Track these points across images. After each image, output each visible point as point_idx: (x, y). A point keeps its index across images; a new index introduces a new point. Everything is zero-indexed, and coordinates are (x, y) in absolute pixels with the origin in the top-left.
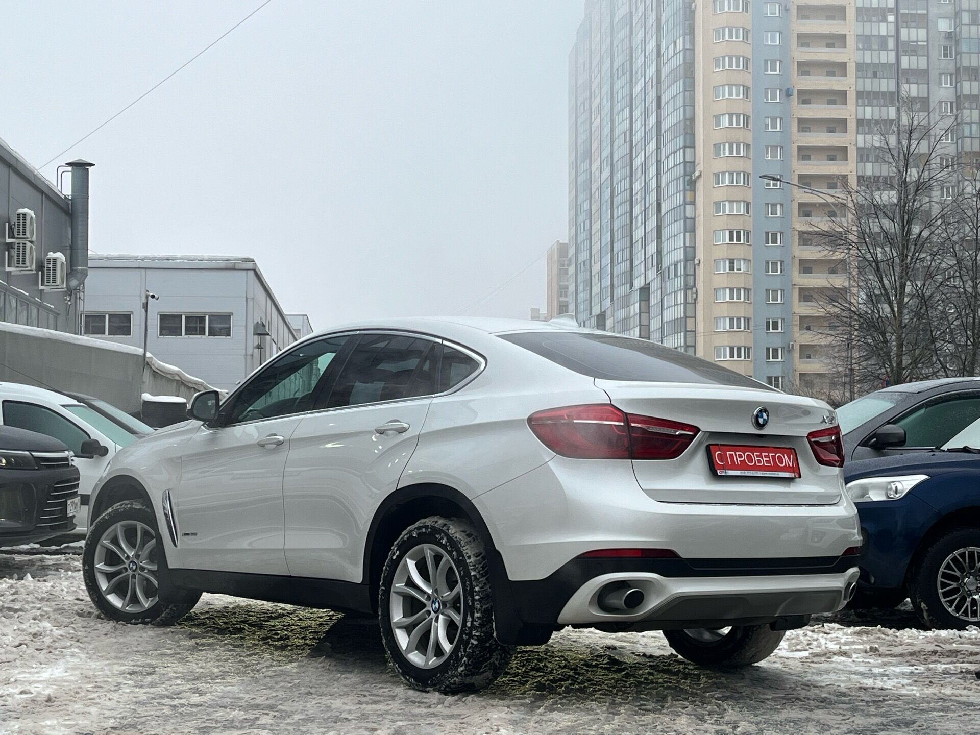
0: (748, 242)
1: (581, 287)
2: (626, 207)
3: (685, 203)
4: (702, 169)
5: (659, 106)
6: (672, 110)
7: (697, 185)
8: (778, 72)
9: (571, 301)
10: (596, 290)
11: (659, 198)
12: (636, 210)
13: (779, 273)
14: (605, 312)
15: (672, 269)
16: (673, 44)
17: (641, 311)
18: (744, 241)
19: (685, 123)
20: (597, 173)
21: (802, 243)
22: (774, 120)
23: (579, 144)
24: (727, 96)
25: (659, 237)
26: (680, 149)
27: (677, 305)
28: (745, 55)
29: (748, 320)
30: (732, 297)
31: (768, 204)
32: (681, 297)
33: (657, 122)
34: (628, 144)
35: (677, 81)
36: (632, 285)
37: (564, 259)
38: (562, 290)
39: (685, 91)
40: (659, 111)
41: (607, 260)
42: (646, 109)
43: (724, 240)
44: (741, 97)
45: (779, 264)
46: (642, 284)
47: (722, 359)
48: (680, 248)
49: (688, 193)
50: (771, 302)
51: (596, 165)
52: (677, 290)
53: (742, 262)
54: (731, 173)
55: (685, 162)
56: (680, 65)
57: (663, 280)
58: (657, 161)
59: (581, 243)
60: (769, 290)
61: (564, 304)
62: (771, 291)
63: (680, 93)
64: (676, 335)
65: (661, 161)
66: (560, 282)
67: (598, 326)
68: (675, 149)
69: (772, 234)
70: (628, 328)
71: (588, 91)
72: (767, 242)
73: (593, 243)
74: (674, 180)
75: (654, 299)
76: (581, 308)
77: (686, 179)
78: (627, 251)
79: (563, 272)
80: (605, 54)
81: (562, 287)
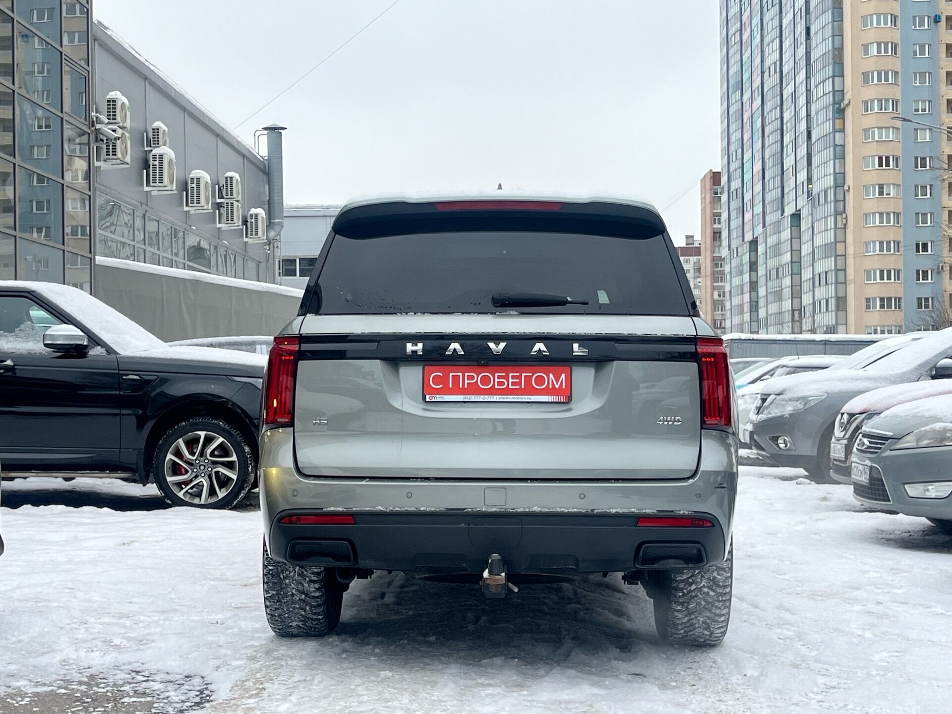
0: (897, 167)
1: (733, 215)
2: (777, 136)
3: (835, 131)
4: (850, 97)
5: (808, 37)
6: (821, 40)
7: (846, 113)
9: (724, 228)
10: (748, 216)
11: (809, 126)
12: (787, 138)
13: (928, 196)
14: (757, 238)
15: (822, 196)
17: (793, 236)
18: (893, 166)
19: (834, 53)
22: (922, 48)
23: (730, 75)
24: (875, 25)
25: (809, 163)
26: (829, 78)
27: (827, 230)
29: (898, 243)
30: (881, 221)
31: (917, 129)
32: (831, 222)
33: (806, 53)
34: (778, 74)
35: (825, 12)
36: (783, 212)
37: (717, 187)
38: (716, 217)
39: (834, 21)
40: (808, 41)
41: (758, 188)
42: (795, 40)
43: (873, 165)
44: (889, 25)
45: (928, 187)
46: (793, 210)
47: (872, 282)
48: (830, 174)
49: (838, 121)
50: (920, 225)
51: (747, 95)
52: (828, 216)
53: (892, 187)
54: (880, 101)
55: (834, 91)
57: (813, 206)
58: (807, 90)
59: (733, 172)
60: (919, 214)
61: (718, 231)
62: (920, 215)
63: (828, 23)
64: (826, 259)
65: (810, 90)
66: (714, 209)
67: (750, 251)
68: (824, 78)
69: (921, 158)
70: (780, 254)
71: (739, 23)
72: (916, 167)
73: (745, 172)
74: (824, 108)
75: (805, 225)
76: (734, 234)
77: (835, 108)
78: (778, 179)
79: (716, 199)
81: (715, 215)
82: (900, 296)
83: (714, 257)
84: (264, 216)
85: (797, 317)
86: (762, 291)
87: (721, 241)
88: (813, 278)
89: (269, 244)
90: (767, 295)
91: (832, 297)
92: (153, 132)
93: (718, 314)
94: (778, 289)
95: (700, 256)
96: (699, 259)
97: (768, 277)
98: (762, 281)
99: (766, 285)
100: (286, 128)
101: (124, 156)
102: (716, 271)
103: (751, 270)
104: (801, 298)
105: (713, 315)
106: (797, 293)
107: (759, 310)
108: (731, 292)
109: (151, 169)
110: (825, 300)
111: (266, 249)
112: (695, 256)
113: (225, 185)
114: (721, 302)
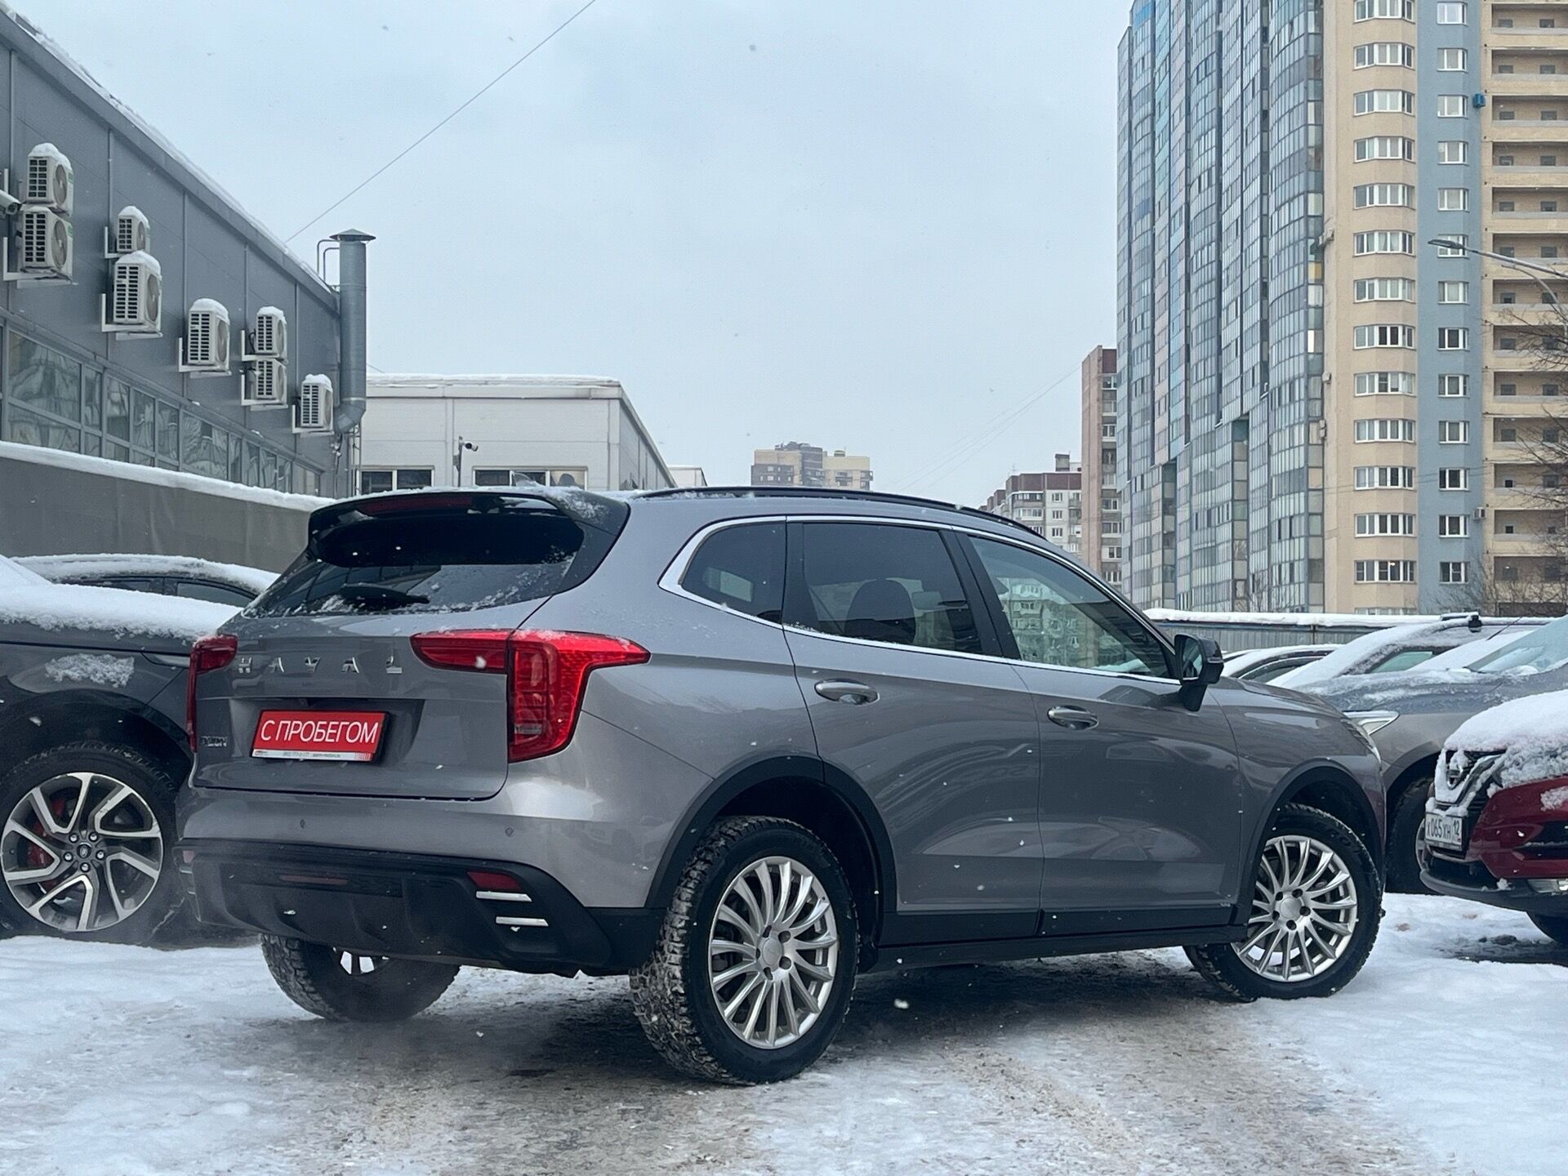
0: (1410, 344)
1: (1137, 421)
2: (1211, 290)
3: (1308, 282)
4: (1334, 227)
5: (1265, 128)
6: (1287, 133)
7: (1326, 253)
8: (1460, 68)
9: (1121, 442)
10: (1161, 423)
11: (1264, 275)
12: (1227, 296)
13: (1461, 394)
14: (1175, 459)
15: (1285, 390)
16: (1287, 26)
17: (1236, 458)
18: (1404, 343)
19: (1307, 153)
20: (1163, 234)
21: (1499, 345)
22: (1453, 146)
23: (1134, 188)
24: (1375, 109)
25: (1264, 337)
26: (1299, 195)
27: (1294, 447)
28: (1406, 42)
29: (1410, 471)
30: (1383, 435)
31: (1443, 283)
32: (1299, 434)
33: (1262, 153)
34: (1214, 187)
35: (1294, 86)
36: (1219, 417)
37: (1110, 374)
38: (1108, 425)
39: (1309, 101)
40: (1265, 134)
41: (1179, 375)
42: (1243, 131)
43: (1371, 342)
44: (1400, 110)
45: (1461, 379)
46: (1236, 414)
47: (1367, 535)
48: (1299, 355)
49: (1312, 268)
50: (1448, 442)
51: (1161, 223)
52: (1294, 424)
53: (1400, 376)
54: (1383, 234)
55: (1307, 217)
56: (1299, 60)
57: (1270, 408)
58: (1262, 215)
59: (1137, 349)
60: (1445, 422)
61: (1110, 447)
62: (1447, 424)
63: (1299, 104)
64: (1292, 496)
65: (1267, 215)
66: (1103, 411)
67: (1163, 482)
68: (1291, 195)
69: (1449, 331)
70: (1214, 487)
71: (1150, 103)
72: (1442, 345)
73: (1156, 350)
74: (1290, 244)
75: (1256, 438)
76: (1137, 452)
77: (1310, 244)
78: (1211, 363)
79: (1108, 395)
80: (1178, 44)
81: (1105, 420)
82: (1412, 559)
83: (1103, 490)
84: (331, 390)
85: (1240, 593)
86: (1183, 548)
87: (1114, 464)
88: (1269, 527)
89: (340, 441)
90: (1191, 555)
91: (1299, 560)
92: (121, 226)
94: (1210, 545)
95: (1080, 488)
96: (1078, 494)
97: (1193, 520)
98: (1182, 531)
99: (1190, 538)
101: (59, 263)
102: (1107, 513)
103: (1165, 512)
104: (1248, 561)
106: (1240, 554)
107: (1179, 580)
108: (1131, 548)
109: (116, 292)
110: (1288, 565)
111: (333, 448)
112: (1071, 489)
113: (257, 331)
114: (1114, 566)
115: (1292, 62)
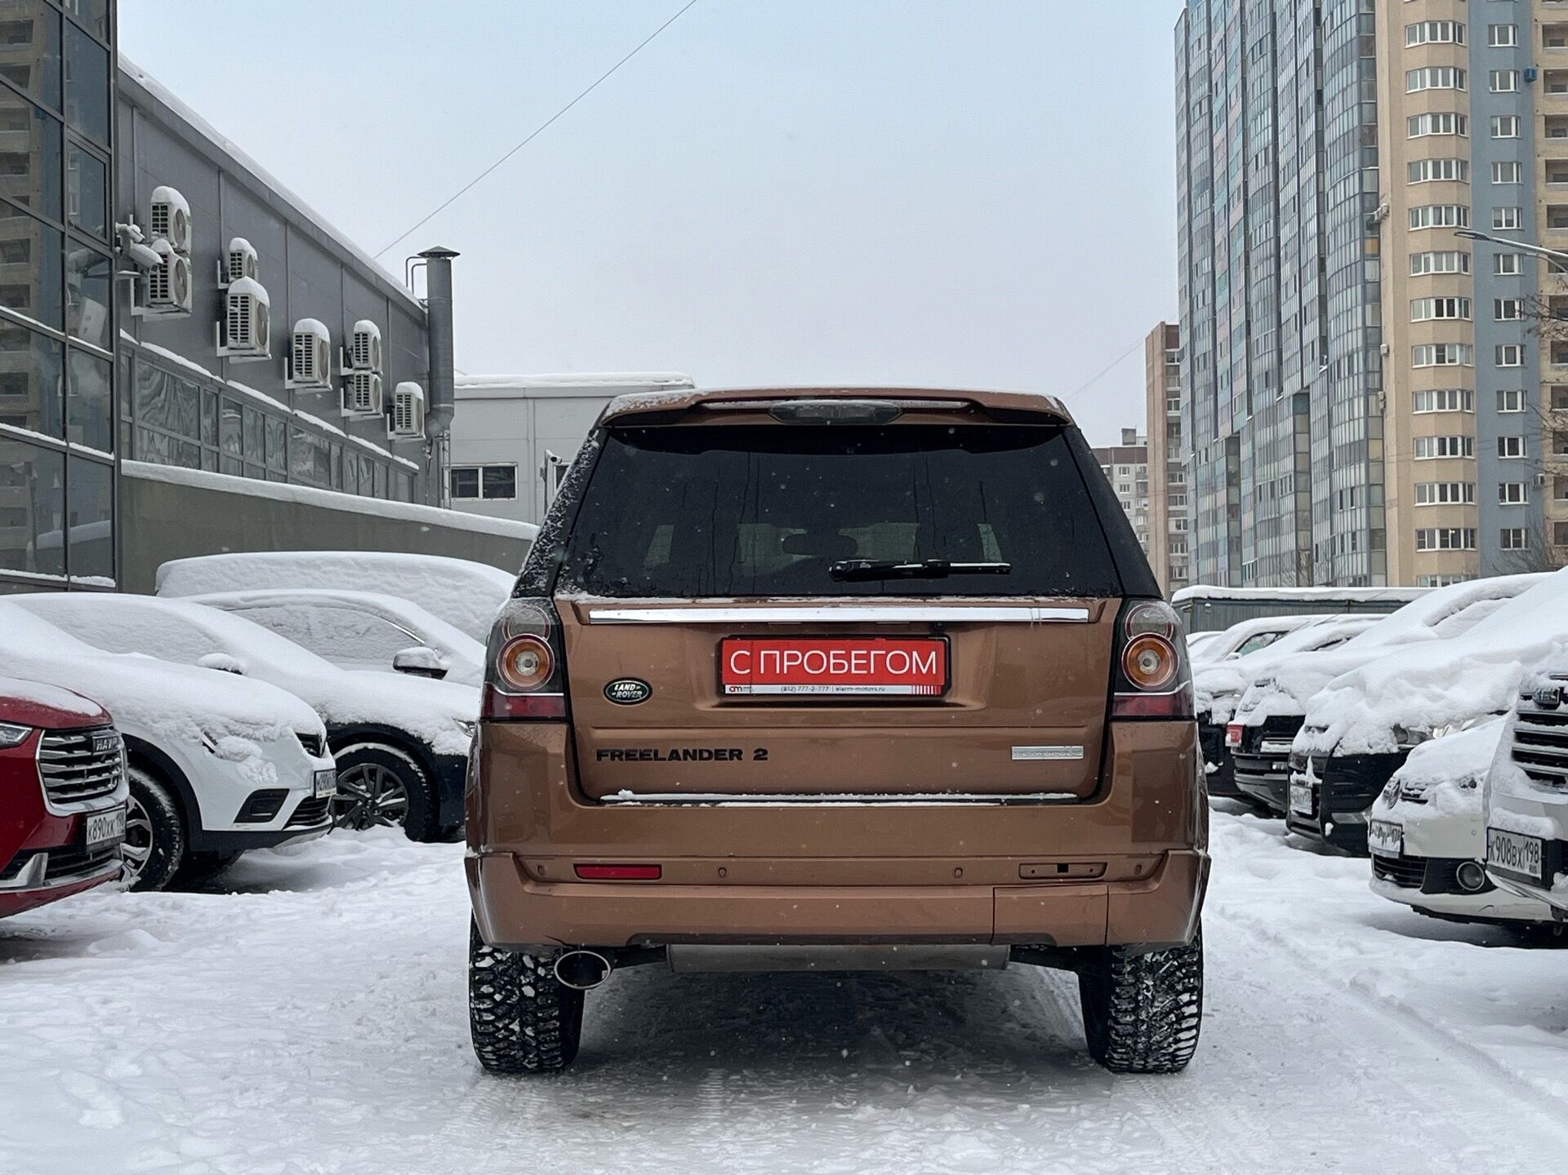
0: (1466, 316)
1: (1199, 397)
2: (1269, 267)
3: (1364, 258)
4: (1389, 203)
5: (1319, 105)
6: (1341, 112)
7: (1382, 229)
8: (1511, 43)
9: (1185, 416)
10: (1223, 397)
11: (1322, 251)
12: (1286, 270)
13: (1518, 363)
14: (1238, 432)
15: (1345, 364)
16: (1339, 7)
17: (1297, 430)
18: (1460, 316)
19: (1362, 130)
20: (1222, 213)
21: (1555, 315)
22: (1506, 122)
23: (1193, 169)
24: (1428, 86)
25: (1323, 312)
26: (1354, 173)
27: (1354, 420)
28: (1457, 20)
29: (1469, 440)
30: (1441, 405)
32: (1359, 407)
33: (1317, 131)
34: (1271, 166)
35: (1347, 65)
36: (1280, 390)
37: (1172, 350)
38: (1171, 400)
39: (1361, 80)
40: (1320, 113)
41: (1240, 351)
42: (1298, 112)
43: (1428, 314)
44: (1452, 86)
45: (1518, 349)
46: (1298, 388)
47: (1427, 504)
48: (1357, 329)
49: (1368, 243)
50: (1506, 411)
51: (1220, 202)
52: (1354, 397)
53: (1458, 349)
54: (1437, 209)
55: (1362, 194)
56: (1351, 40)
57: (1330, 381)
58: (1318, 193)
59: (1199, 326)
60: (1503, 392)
61: (1175, 421)
62: (1505, 394)
63: (1352, 83)
64: (1352, 467)
65: (1324, 192)
66: (1168, 386)
67: (1227, 456)
68: (1347, 173)
69: (1505, 302)
70: (1276, 459)
71: (1207, 84)
72: (1499, 316)
73: (1218, 326)
74: (1346, 221)
75: (1317, 412)
76: (1201, 428)
77: (1365, 220)
78: (1272, 338)
79: (1172, 370)
80: (1233, 25)
81: (1169, 394)
82: (1473, 527)
83: (1168, 463)
84: (422, 397)
85: (1304, 561)
86: (1247, 519)
87: (1180, 438)
88: (1331, 498)
89: (431, 445)
90: (1255, 526)
91: (1361, 530)
92: (232, 260)
93: (1176, 559)
94: (1274, 516)
95: (1146, 462)
96: (1145, 468)
97: (1257, 493)
98: (1247, 504)
99: (1254, 509)
100: (458, 254)
101: (181, 298)
102: (1172, 487)
103: (1229, 483)
104: (1311, 530)
105: (1168, 559)
106: (1303, 522)
107: (1244, 551)
108: (1196, 521)
109: (229, 320)
110: (1350, 535)
111: (425, 451)
112: (1138, 462)
113: (354, 348)
114: (1180, 538)
115: (1344, 42)
